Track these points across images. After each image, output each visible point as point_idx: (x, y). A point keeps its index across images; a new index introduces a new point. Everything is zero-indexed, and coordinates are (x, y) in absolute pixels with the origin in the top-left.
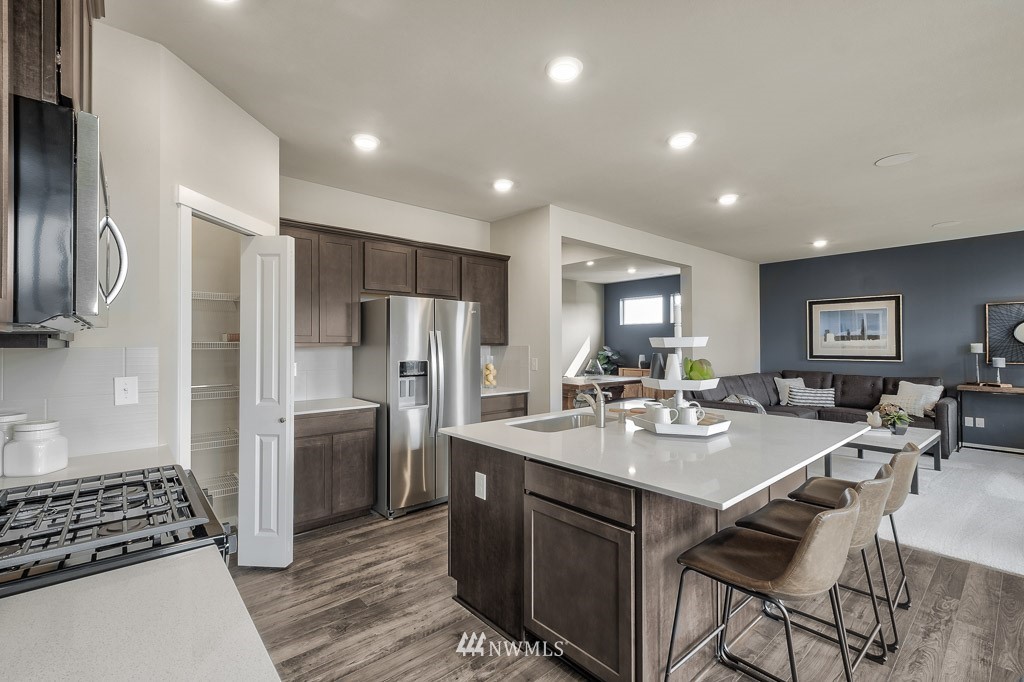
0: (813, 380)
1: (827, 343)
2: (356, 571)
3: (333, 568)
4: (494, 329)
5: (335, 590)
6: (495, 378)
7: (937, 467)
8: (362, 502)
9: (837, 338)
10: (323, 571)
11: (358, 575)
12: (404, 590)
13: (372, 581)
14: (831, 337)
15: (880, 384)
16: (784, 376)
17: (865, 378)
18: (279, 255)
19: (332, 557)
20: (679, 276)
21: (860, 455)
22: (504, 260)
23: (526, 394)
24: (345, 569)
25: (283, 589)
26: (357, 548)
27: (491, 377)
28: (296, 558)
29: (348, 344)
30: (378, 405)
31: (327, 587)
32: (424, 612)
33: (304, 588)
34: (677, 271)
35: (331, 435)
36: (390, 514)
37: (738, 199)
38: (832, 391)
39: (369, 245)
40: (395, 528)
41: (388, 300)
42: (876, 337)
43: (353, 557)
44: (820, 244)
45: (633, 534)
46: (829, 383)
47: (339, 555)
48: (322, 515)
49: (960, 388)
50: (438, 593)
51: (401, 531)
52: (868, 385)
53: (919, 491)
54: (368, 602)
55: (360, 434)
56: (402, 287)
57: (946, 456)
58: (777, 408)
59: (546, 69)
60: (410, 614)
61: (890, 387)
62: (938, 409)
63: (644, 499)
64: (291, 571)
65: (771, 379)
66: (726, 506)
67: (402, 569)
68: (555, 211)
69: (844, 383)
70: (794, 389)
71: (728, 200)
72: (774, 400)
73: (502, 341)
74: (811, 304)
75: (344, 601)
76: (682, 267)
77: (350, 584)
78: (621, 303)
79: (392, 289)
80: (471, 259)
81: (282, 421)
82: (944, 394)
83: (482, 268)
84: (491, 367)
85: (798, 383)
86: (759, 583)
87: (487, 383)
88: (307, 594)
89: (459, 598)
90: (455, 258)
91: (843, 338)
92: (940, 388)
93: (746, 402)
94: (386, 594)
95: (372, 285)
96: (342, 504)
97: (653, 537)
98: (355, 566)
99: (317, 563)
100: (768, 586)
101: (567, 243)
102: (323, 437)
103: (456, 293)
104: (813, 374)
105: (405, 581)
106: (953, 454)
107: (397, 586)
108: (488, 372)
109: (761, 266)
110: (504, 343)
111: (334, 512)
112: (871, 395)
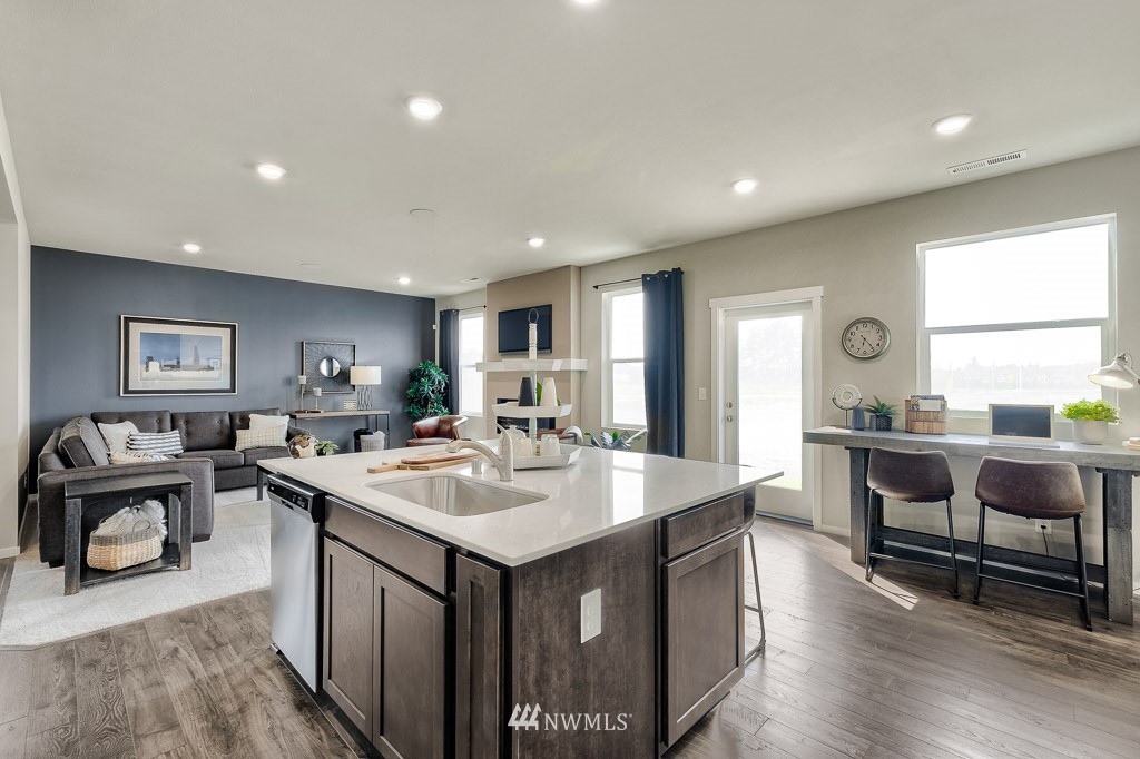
0: (142, 420)
1: (147, 375)
9: (162, 368)
15: (227, 419)
17: (211, 414)
38: (175, 434)
42: (210, 368)
46: (168, 423)
52: (216, 421)
61: (239, 421)
69: (187, 422)
70: (138, 437)
74: (127, 321)
91: (172, 367)
92: (285, 419)
104: (145, 414)
109: (34, 249)
112: (221, 433)
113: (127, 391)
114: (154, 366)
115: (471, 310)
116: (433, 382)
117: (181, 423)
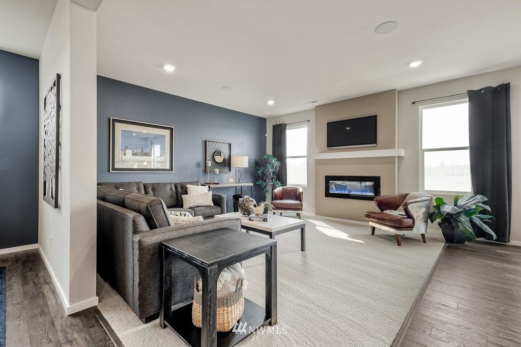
9: (134, 154)
15: (174, 188)
52: (168, 189)
61: (184, 189)
92: (207, 187)
104: (129, 184)
112: (171, 197)
113: (114, 169)
114: (129, 152)
115: (297, 124)
116: (273, 166)
117: (150, 190)
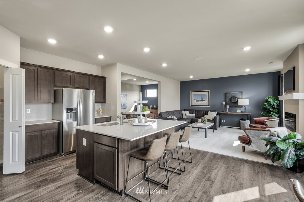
0: (191, 112)
1: (194, 102)
2: (47, 171)
3: (39, 171)
4: (101, 98)
5: (39, 177)
6: (102, 112)
7: (213, 132)
8: (53, 151)
9: (197, 101)
10: (36, 172)
11: (48, 172)
12: (62, 174)
13: (52, 173)
14: (195, 100)
15: (205, 112)
16: (185, 111)
17: (202, 111)
18: (19, 74)
19: (40, 168)
20: (157, 84)
21: (198, 130)
22: (105, 78)
23: (111, 117)
24: (44, 171)
25: (20, 179)
26: (49, 165)
27: (101, 112)
28: (26, 169)
29: (49, 103)
30: (59, 121)
31: (36, 176)
32: (67, 179)
33: (28, 178)
34: (157, 83)
35: (41, 131)
36: (63, 154)
37: (167, 65)
38: (195, 114)
39: (56, 72)
40: (64, 158)
41: (62, 89)
42: (204, 101)
43: (47, 167)
44: (191, 77)
45: (117, 149)
46: (194, 112)
47: (43, 167)
48: (38, 156)
49: (220, 113)
50: (73, 174)
51: (66, 159)
52: (202, 112)
53: (207, 137)
54: (49, 179)
55: (52, 130)
56: (69, 85)
57: (216, 129)
58: (182, 119)
59: (103, 28)
60: (62, 180)
61: (207, 113)
62: (215, 117)
63: (119, 141)
64: (24, 173)
65: (181, 112)
66: (132, 140)
67: (63, 169)
68: (118, 65)
69: (197, 112)
70: (186, 114)
71: (164, 65)
72: (182, 117)
73: (104, 102)
74: (191, 92)
75: (41, 180)
76: (158, 82)
77: (44, 175)
78: (146, 91)
79: (65, 86)
80: (93, 78)
81: (20, 127)
82: (217, 114)
83: (97, 80)
84: (101, 109)
85: (187, 112)
86: (142, 157)
87: (99, 114)
88: (29, 179)
89: (79, 174)
90: (88, 77)
92: (216, 113)
93: (173, 118)
94: (56, 176)
95: (57, 84)
96: (46, 152)
97: (123, 150)
98: (47, 170)
99: (34, 170)
100: (144, 158)
101: (123, 74)
102: (38, 132)
103: (88, 87)
104: (191, 110)
105: (64, 172)
106: (218, 129)
107: (60, 174)
108: (100, 111)
109: (180, 82)
110: (105, 102)
111: (42, 155)
113: (191, 105)
